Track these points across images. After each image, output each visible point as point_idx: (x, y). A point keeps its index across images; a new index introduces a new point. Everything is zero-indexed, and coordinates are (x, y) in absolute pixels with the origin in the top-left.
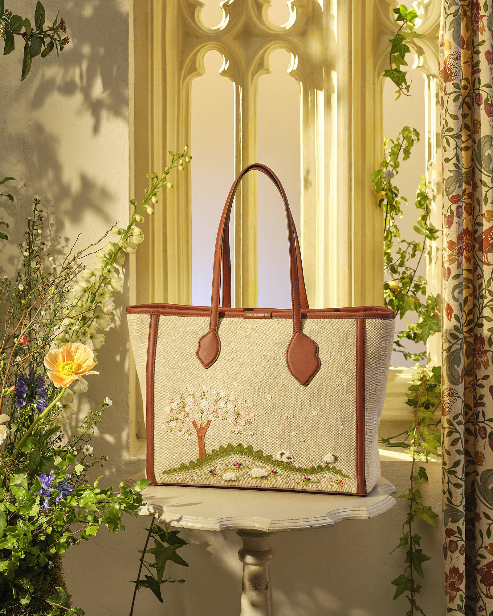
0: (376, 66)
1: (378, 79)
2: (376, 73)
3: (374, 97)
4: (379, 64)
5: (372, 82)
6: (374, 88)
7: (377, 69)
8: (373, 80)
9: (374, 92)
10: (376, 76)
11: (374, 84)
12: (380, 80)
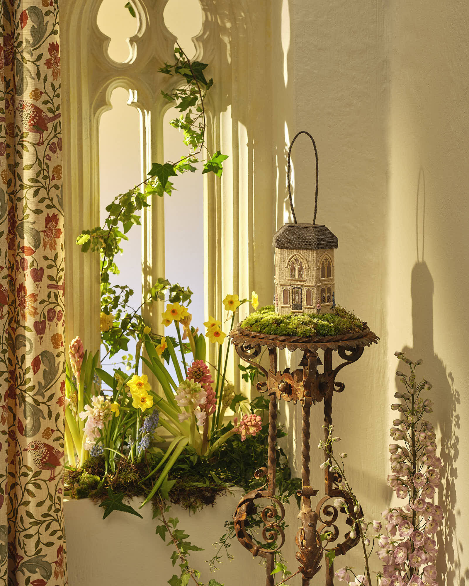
0: (92, 103)
1: (94, 116)
2: (92, 110)
3: (90, 135)
4: (95, 101)
5: (88, 120)
6: (90, 125)
7: (93, 106)
8: (90, 118)
9: (90, 129)
10: (92, 113)
11: (90, 121)
12: (96, 117)
